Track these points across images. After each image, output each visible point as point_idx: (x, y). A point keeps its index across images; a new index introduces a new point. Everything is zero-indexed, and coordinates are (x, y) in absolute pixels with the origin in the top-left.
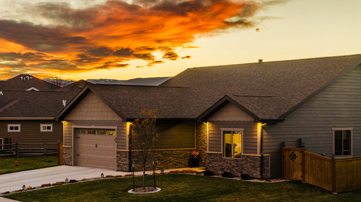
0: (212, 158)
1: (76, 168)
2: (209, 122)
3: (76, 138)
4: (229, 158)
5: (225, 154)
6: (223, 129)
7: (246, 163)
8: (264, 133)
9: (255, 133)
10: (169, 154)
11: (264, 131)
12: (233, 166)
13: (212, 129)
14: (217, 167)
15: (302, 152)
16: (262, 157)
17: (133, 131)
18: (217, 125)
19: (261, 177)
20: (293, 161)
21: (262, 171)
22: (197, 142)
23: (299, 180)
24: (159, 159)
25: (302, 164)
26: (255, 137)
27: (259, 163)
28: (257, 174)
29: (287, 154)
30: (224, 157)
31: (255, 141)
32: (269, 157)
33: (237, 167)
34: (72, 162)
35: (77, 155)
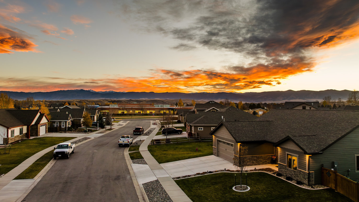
0: (281, 166)
1: (217, 157)
2: (280, 147)
3: (218, 144)
4: (290, 169)
5: (288, 166)
6: (287, 153)
7: (300, 174)
8: (311, 160)
9: (305, 159)
10: (260, 158)
11: (310, 158)
12: (292, 173)
13: (281, 151)
14: (283, 171)
15: (335, 173)
16: (309, 173)
17: (241, 147)
18: (284, 149)
19: (309, 184)
20: (329, 177)
21: (309, 181)
22: (275, 151)
23: (333, 188)
24: (255, 160)
25: (335, 180)
26: (305, 162)
27: (307, 176)
28: (306, 182)
29: (325, 172)
30: (287, 167)
31: (305, 163)
32: (314, 173)
33: (295, 175)
34: (216, 155)
35: (218, 152)
